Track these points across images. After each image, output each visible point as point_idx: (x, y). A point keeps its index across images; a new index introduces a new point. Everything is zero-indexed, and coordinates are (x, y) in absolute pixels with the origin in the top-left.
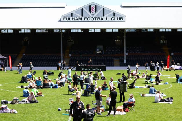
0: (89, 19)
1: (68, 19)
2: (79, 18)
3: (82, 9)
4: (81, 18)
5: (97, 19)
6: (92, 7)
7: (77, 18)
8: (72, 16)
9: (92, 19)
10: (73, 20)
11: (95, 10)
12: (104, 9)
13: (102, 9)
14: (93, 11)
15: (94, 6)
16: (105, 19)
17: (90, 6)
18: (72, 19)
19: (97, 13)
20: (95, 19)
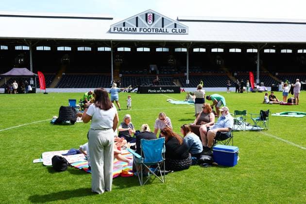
0: (145, 30)
1: (119, 30)
2: (133, 29)
3: (137, 18)
4: (136, 29)
5: (154, 30)
7: (130, 28)
8: (124, 26)
9: (149, 30)
10: (126, 30)
11: (152, 19)
12: (163, 19)
13: (161, 18)
14: (150, 21)
16: (165, 31)
17: (146, 14)
18: (125, 29)
19: (156, 22)
20: (152, 30)
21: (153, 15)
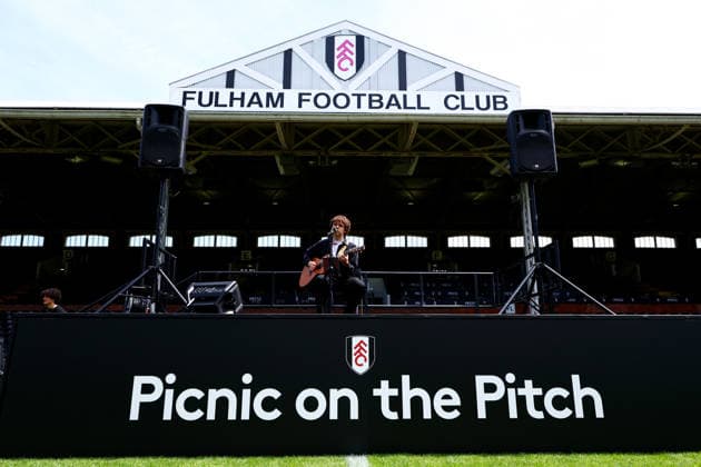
0: (322, 101)
1: (205, 100)
2: (269, 95)
3: (288, 54)
4: (281, 96)
5: (365, 100)
6: (338, 42)
7: (256, 94)
8: (230, 83)
9: (341, 101)
10: (237, 103)
11: (354, 57)
15: (353, 40)
16: (412, 102)
17: (330, 41)
18: (232, 98)
19: (369, 70)
20: (354, 100)
21: (360, 39)
